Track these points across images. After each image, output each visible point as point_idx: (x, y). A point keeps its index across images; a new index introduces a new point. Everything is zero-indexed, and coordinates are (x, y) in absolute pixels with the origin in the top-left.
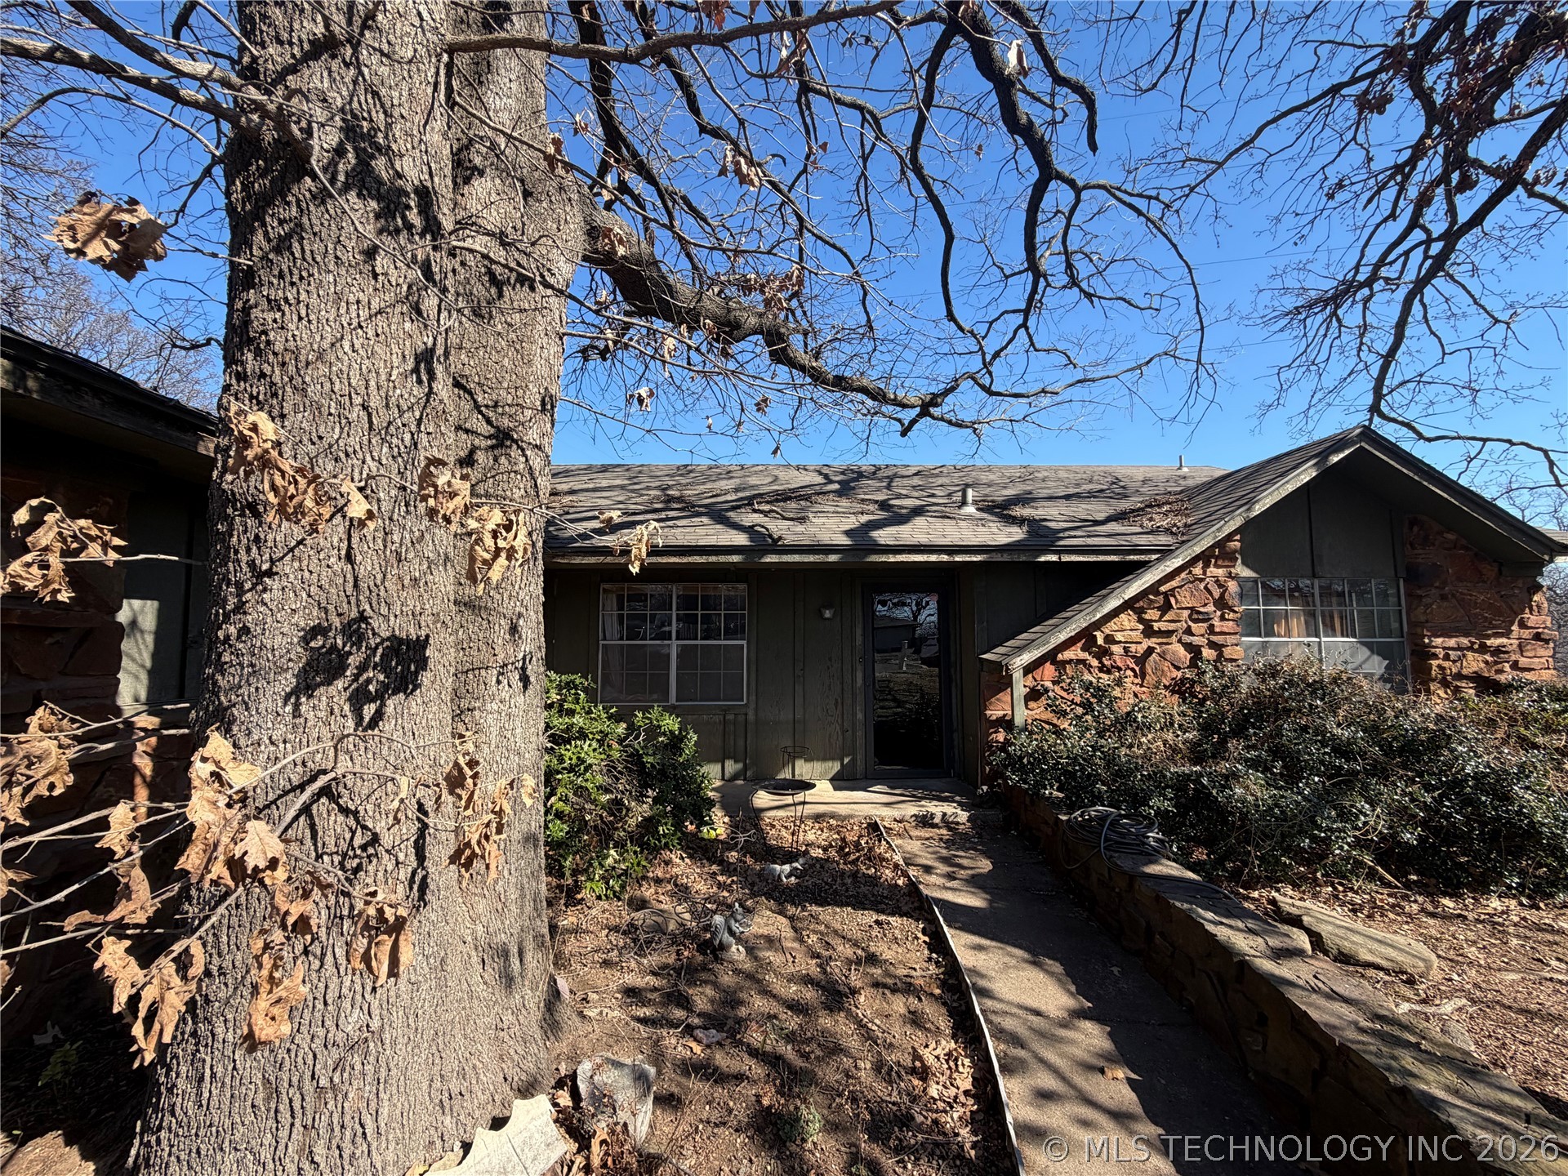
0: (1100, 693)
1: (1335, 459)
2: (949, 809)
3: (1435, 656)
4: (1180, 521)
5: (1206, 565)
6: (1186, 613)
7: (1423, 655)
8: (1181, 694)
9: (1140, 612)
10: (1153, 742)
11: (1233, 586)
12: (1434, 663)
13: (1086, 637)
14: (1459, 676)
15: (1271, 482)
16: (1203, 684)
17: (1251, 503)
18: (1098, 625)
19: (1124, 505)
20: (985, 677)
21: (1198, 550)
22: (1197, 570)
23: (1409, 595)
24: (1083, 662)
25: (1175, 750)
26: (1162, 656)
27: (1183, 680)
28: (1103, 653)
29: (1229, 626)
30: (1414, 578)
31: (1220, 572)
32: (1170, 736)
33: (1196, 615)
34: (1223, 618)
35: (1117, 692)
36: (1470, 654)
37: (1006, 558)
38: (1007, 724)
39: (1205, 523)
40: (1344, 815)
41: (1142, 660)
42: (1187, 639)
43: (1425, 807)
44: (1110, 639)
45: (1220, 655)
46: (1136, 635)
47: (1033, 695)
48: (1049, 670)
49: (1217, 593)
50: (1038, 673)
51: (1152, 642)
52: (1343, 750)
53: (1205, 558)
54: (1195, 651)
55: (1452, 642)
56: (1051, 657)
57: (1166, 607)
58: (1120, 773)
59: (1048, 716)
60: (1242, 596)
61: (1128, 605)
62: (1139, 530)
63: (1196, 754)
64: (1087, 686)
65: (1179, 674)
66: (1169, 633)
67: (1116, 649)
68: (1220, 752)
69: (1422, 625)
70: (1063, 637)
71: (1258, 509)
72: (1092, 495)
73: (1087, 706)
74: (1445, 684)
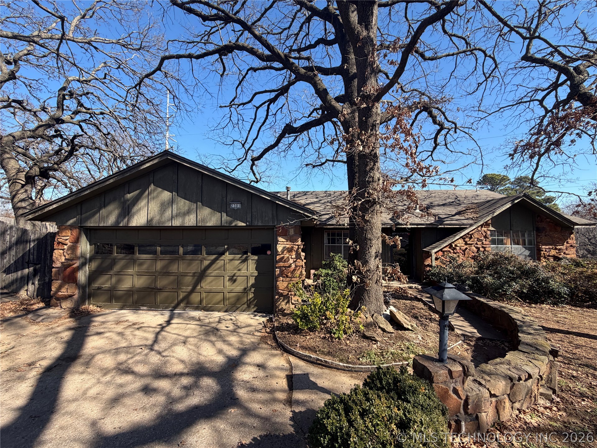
0: (454, 259)
1: (516, 201)
2: (416, 285)
3: (543, 251)
4: (475, 216)
5: (482, 227)
6: (476, 239)
7: (540, 250)
8: (474, 259)
9: (464, 239)
10: (467, 270)
11: (489, 233)
12: (542, 252)
13: (450, 246)
14: (549, 256)
15: (499, 207)
16: (480, 257)
17: (494, 212)
18: (453, 242)
19: (460, 208)
20: (424, 255)
21: (479, 224)
22: (479, 229)
23: (537, 235)
24: (449, 251)
25: (472, 272)
26: (470, 250)
27: (475, 256)
28: (454, 249)
29: (487, 242)
30: (538, 230)
31: (485, 229)
32: (471, 269)
33: (479, 240)
34: (486, 241)
35: (458, 259)
36: (552, 250)
37: (431, 226)
38: (431, 266)
39: (481, 217)
40: (510, 286)
41: (464, 251)
42: (476, 246)
43: (529, 285)
44: (456, 246)
45: (485, 250)
46: (463, 245)
47: (437, 259)
48: (441, 253)
49: (484, 234)
50: (437, 254)
51: (467, 246)
52: (512, 272)
53: (482, 226)
54: (478, 249)
55: (547, 247)
56: (441, 250)
57: (471, 238)
58: (460, 276)
59: (441, 264)
60: (491, 235)
61: (461, 237)
62: (464, 218)
63: (477, 273)
64: (450, 257)
65: (474, 254)
66: (471, 244)
67: (457, 248)
68: (483, 273)
69: (539, 243)
70: (445, 245)
71: (495, 214)
72: (450, 204)
73: (450, 262)
74: (545, 258)
